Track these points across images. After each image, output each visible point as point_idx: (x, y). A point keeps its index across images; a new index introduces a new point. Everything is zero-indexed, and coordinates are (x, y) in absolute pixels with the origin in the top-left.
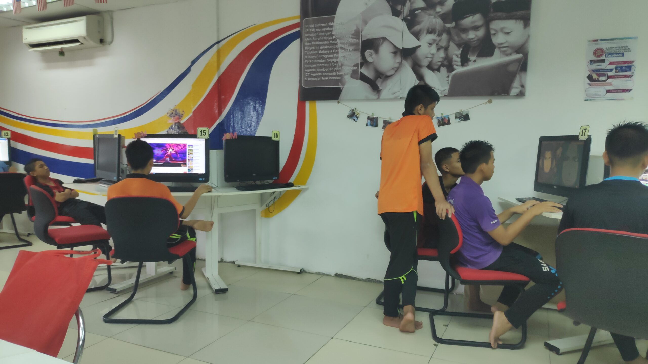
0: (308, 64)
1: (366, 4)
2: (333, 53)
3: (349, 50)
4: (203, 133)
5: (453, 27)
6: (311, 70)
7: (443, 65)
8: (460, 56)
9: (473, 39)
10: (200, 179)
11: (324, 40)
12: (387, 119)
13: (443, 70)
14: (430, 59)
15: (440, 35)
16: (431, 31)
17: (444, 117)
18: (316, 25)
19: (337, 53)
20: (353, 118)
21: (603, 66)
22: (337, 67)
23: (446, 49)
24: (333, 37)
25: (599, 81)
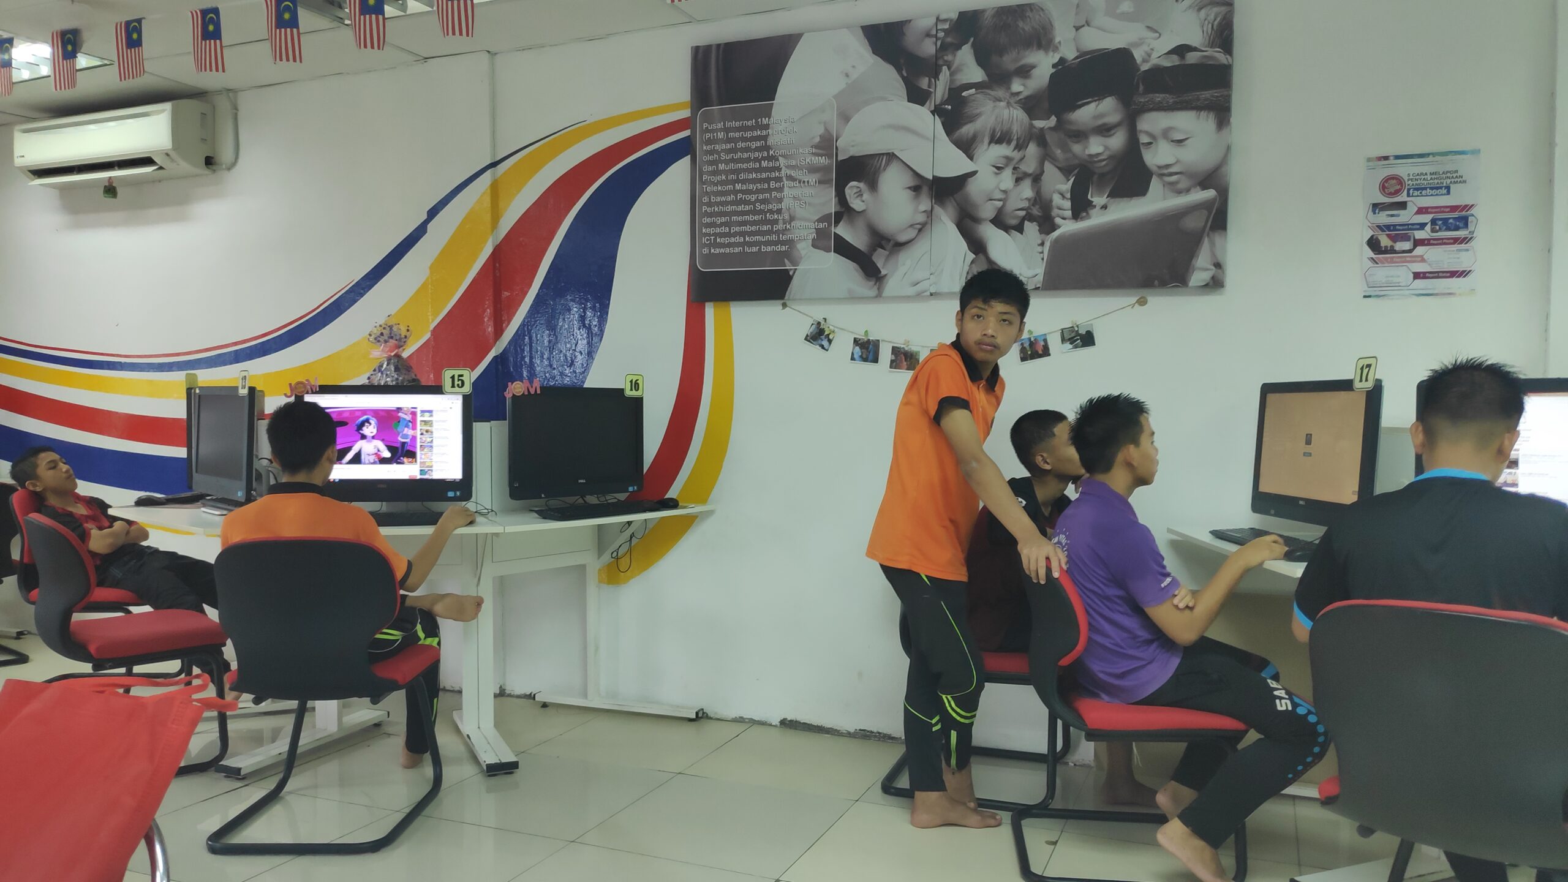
0: (710, 215)
1: (847, 75)
2: (769, 190)
3: (808, 182)
4: (456, 383)
5: (1050, 128)
6: (718, 230)
7: (1030, 217)
8: (1068, 196)
9: (1098, 154)
10: (451, 494)
11: (748, 160)
12: (900, 343)
13: (1031, 228)
14: (1000, 204)
15: (1020, 147)
16: (1000, 138)
17: (1035, 340)
18: (728, 124)
19: (780, 190)
20: (820, 341)
21: (1404, 217)
22: (781, 222)
23: (1037, 178)
24: (768, 153)
25: (1395, 252)
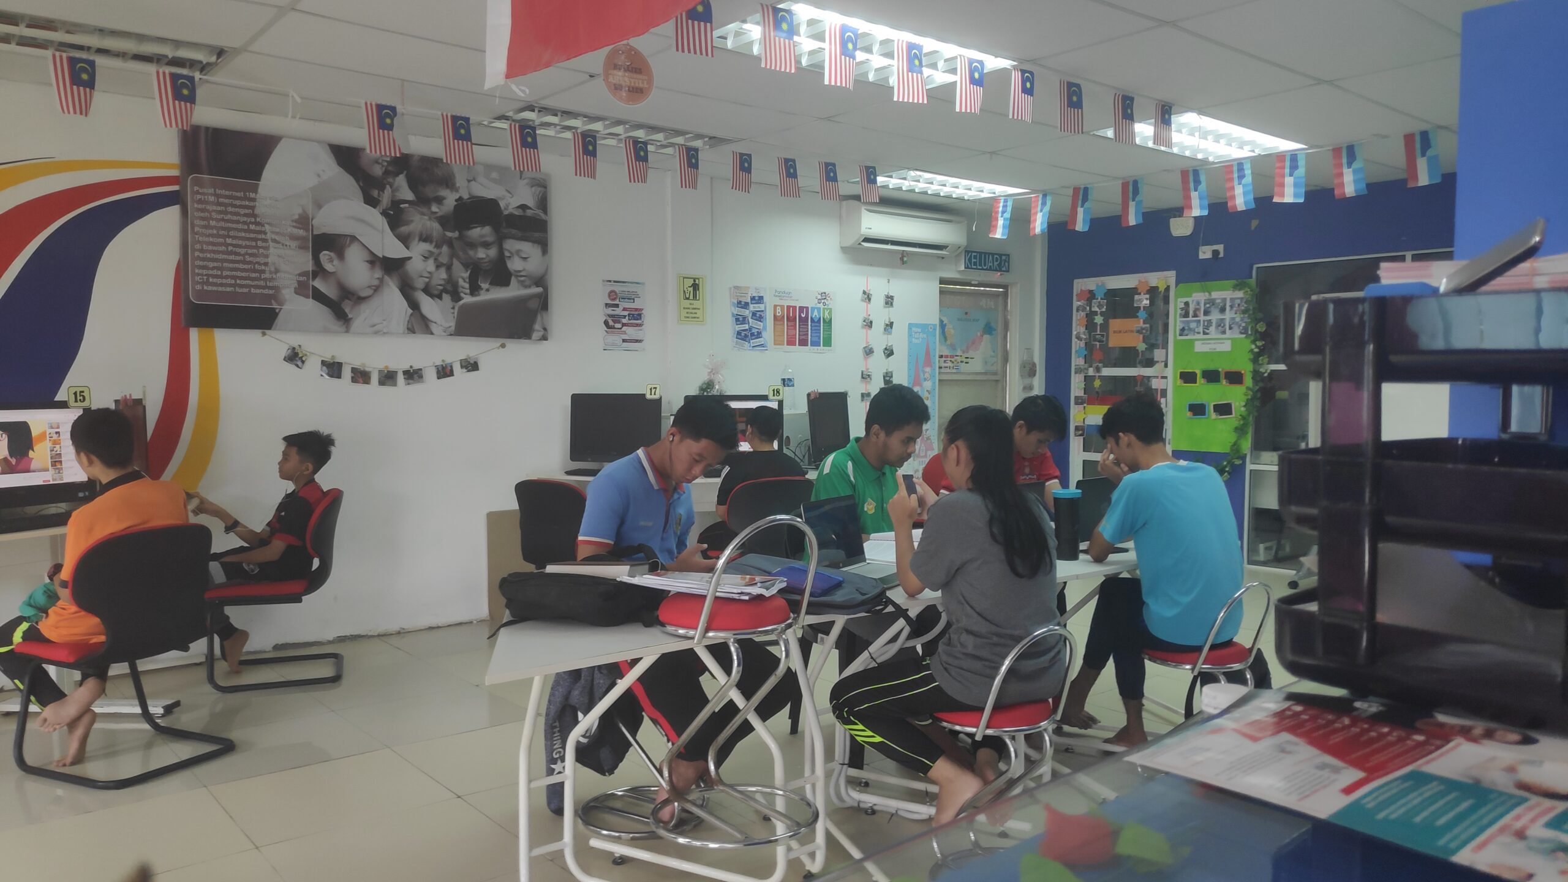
0: (203, 259)
1: (319, 176)
2: (257, 247)
3: (290, 246)
4: (79, 398)
5: (456, 238)
6: (211, 272)
7: (445, 291)
8: (467, 280)
9: (483, 259)
10: (81, 495)
11: (238, 222)
13: (446, 297)
14: (427, 280)
15: (438, 246)
16: (425, 238)
17: (446, 366)
18: (218, 192)
19: (267, 248)
20: (295, 362)
21: (618, 311)
22: (267, 272)
23: (449, 268)
25: (615, 328)
